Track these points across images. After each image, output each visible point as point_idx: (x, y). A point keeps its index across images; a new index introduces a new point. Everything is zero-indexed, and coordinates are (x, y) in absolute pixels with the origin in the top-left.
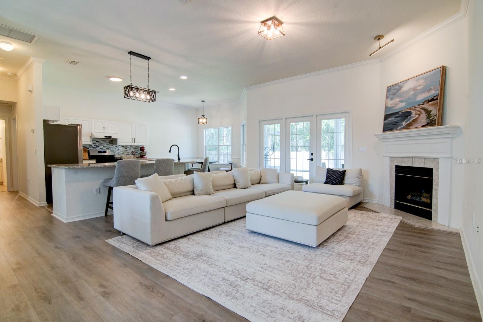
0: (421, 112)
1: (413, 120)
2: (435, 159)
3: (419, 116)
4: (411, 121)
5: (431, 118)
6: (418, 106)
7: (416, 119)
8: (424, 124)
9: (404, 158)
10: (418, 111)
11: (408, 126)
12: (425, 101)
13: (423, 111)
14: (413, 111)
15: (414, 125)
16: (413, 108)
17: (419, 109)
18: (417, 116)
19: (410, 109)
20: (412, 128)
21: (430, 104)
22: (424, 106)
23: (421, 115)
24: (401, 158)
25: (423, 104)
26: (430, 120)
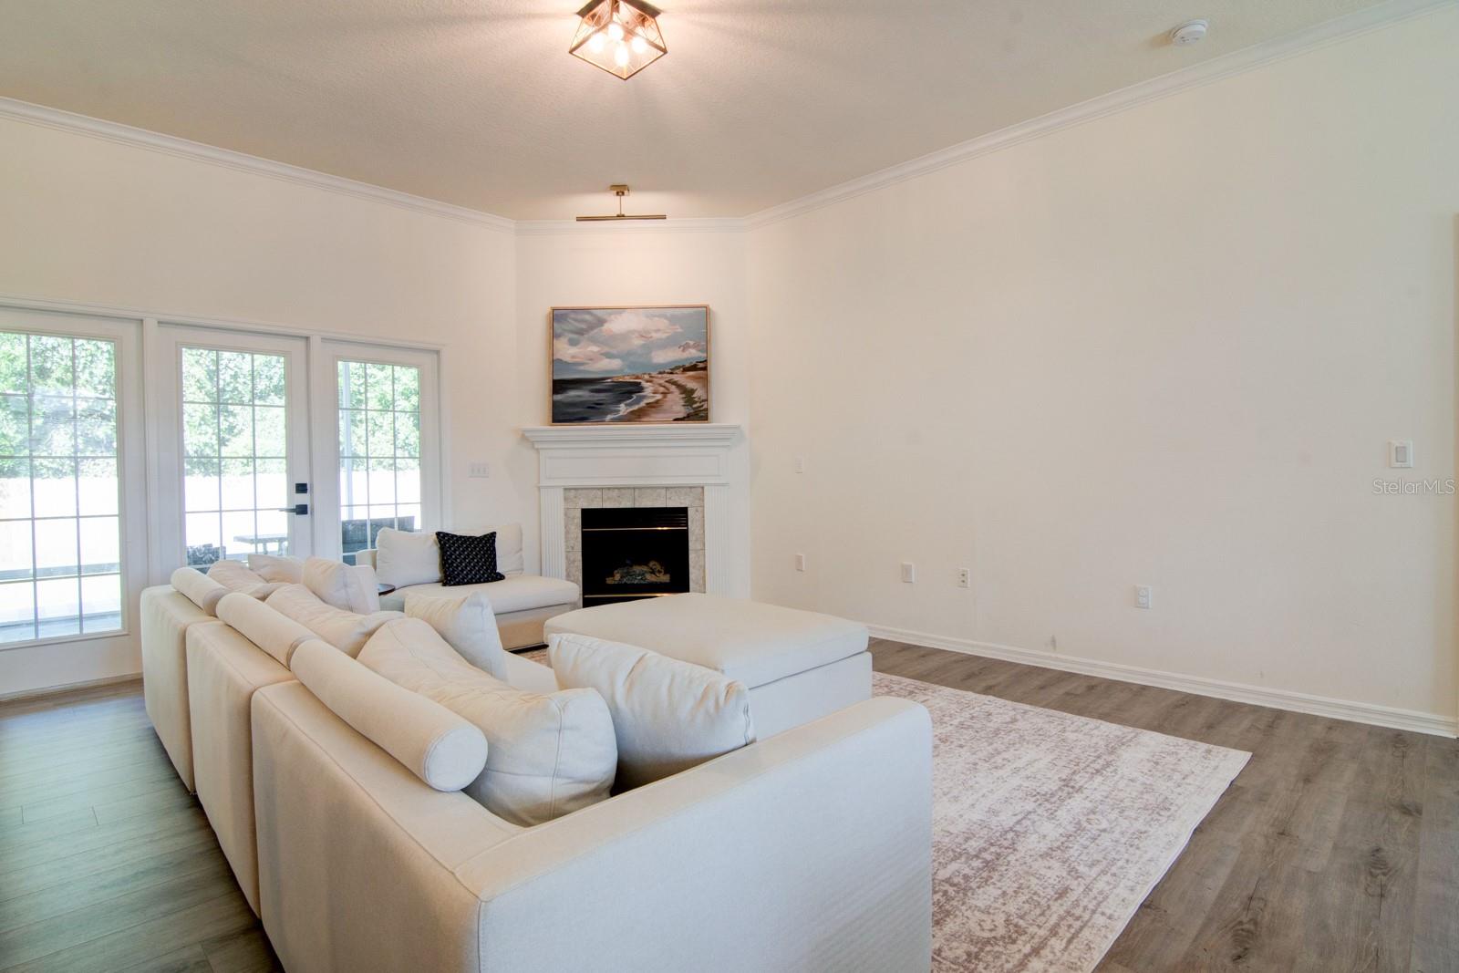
0: (667, 389)
1: (647, 404)
2: (691, 487)
3: (665, 397)
4: (643, 404)
5: (695, 406)
6: (660, 376)
7: (657, 402)
8: (680, 416)
9: (609, 489)
10: (661, 385)
11: (636, 416)
12: (677, 368)
13: (673, 388)
14: (644, 384)
15: (653, 415)
16: (647, 377)
17: (662, 381)
18: (659, 397)
19: (637, 378)
20: (649, 422)
21: (689, 377)
22: (675, 377)
23: (669, 396)
24: (601, 489)
25: (671, 373)
26: (694, 409)
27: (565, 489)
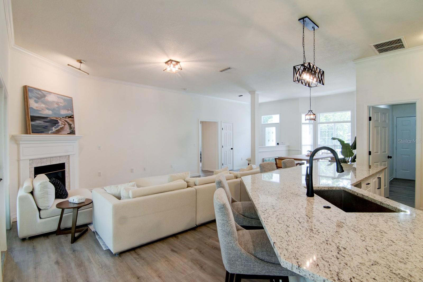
0: (65, 123)
1: (60, 128)
2: (66, 156)
3: (64, 126)
4: (59, 128)
5: (72, 129)
6: (63, 118)
7: (63, 127)
8: (69, 132)
9: (43, 158)
10: (63, 122)
11: (58, 132)
12: (67, 116)
13: (66, 123)
14: (59, 121)
15: (62, 132)
16: (59, 118)
17: (63, 121)
18: (63, 126)
19: (57, 118)
20: (61, 134)
21: (70, 120)
22: (67, 120)
23: (66, 125)
24: (41, 159)
25: (65, 118)
26: (72, 130)
27: (30, 160)
